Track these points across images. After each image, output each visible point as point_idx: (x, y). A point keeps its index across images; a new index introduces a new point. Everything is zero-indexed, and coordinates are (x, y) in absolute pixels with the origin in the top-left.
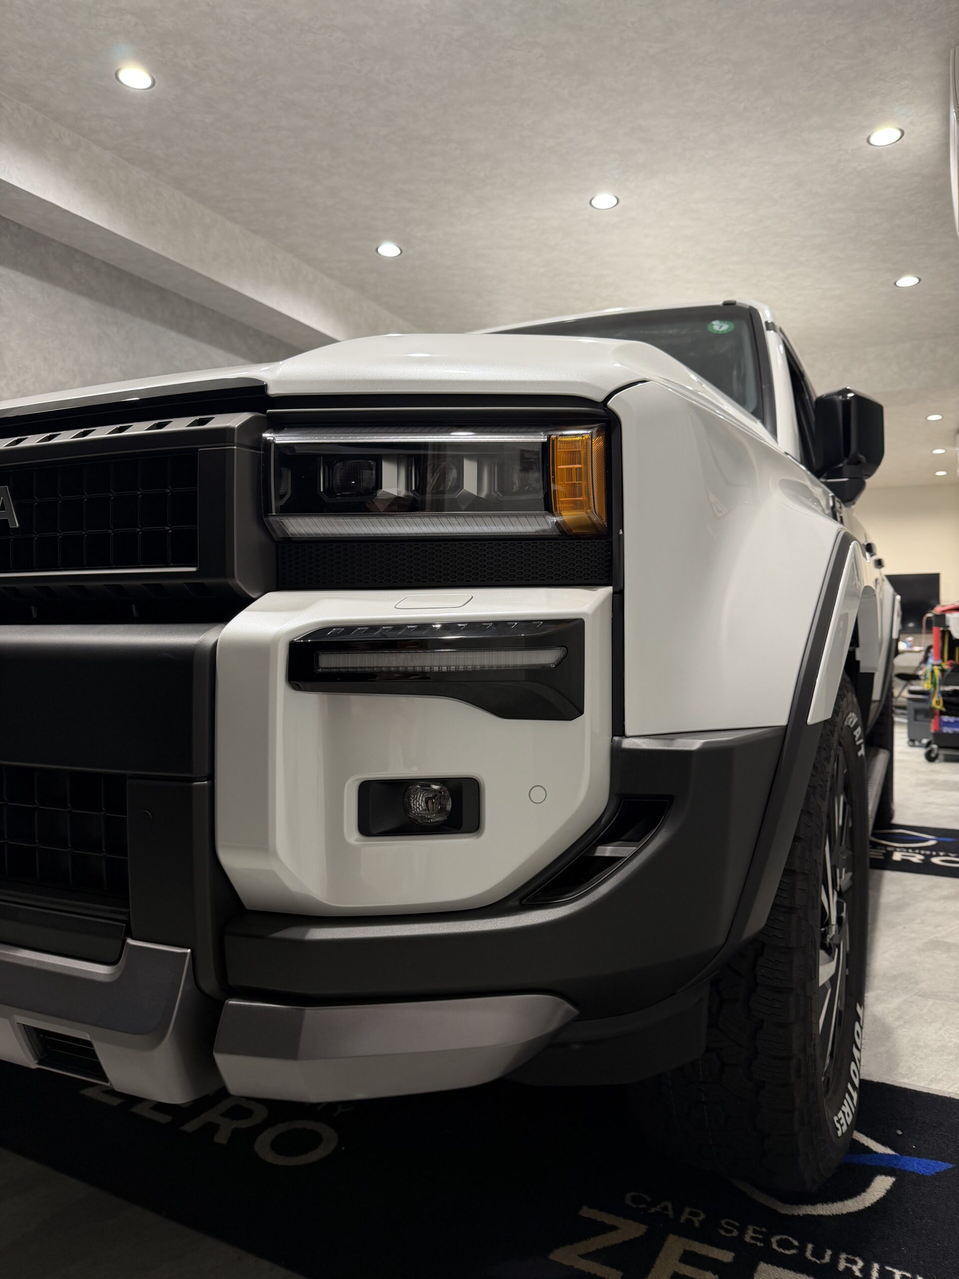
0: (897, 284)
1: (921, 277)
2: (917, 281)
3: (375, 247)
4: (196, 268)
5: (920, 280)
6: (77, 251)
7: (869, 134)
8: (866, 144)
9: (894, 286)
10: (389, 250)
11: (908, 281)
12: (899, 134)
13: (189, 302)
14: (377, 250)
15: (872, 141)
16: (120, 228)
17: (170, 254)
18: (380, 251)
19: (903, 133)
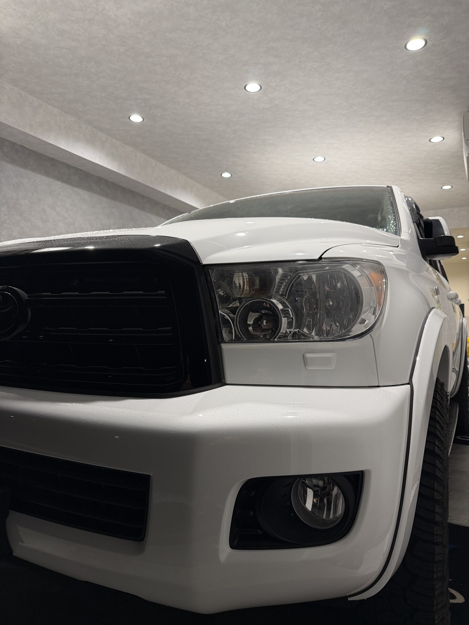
0: (442, 188)
1: (452, 185)
2: (451, 187)
3: (221, 174)
4: (149, 185)
5: (452, 187)
6: (102, 179)
7: (430, 138)
8: (429, 142)
9: (441, 189)
10: (226, 175)
11: (448, 187)
12: (443, 139)
13: (143, 197)
14: (221, 175)
15: (431, 140)
16: (122, 172)
17: (140, 180)
18: (222, 175)
19: (444, 138)
